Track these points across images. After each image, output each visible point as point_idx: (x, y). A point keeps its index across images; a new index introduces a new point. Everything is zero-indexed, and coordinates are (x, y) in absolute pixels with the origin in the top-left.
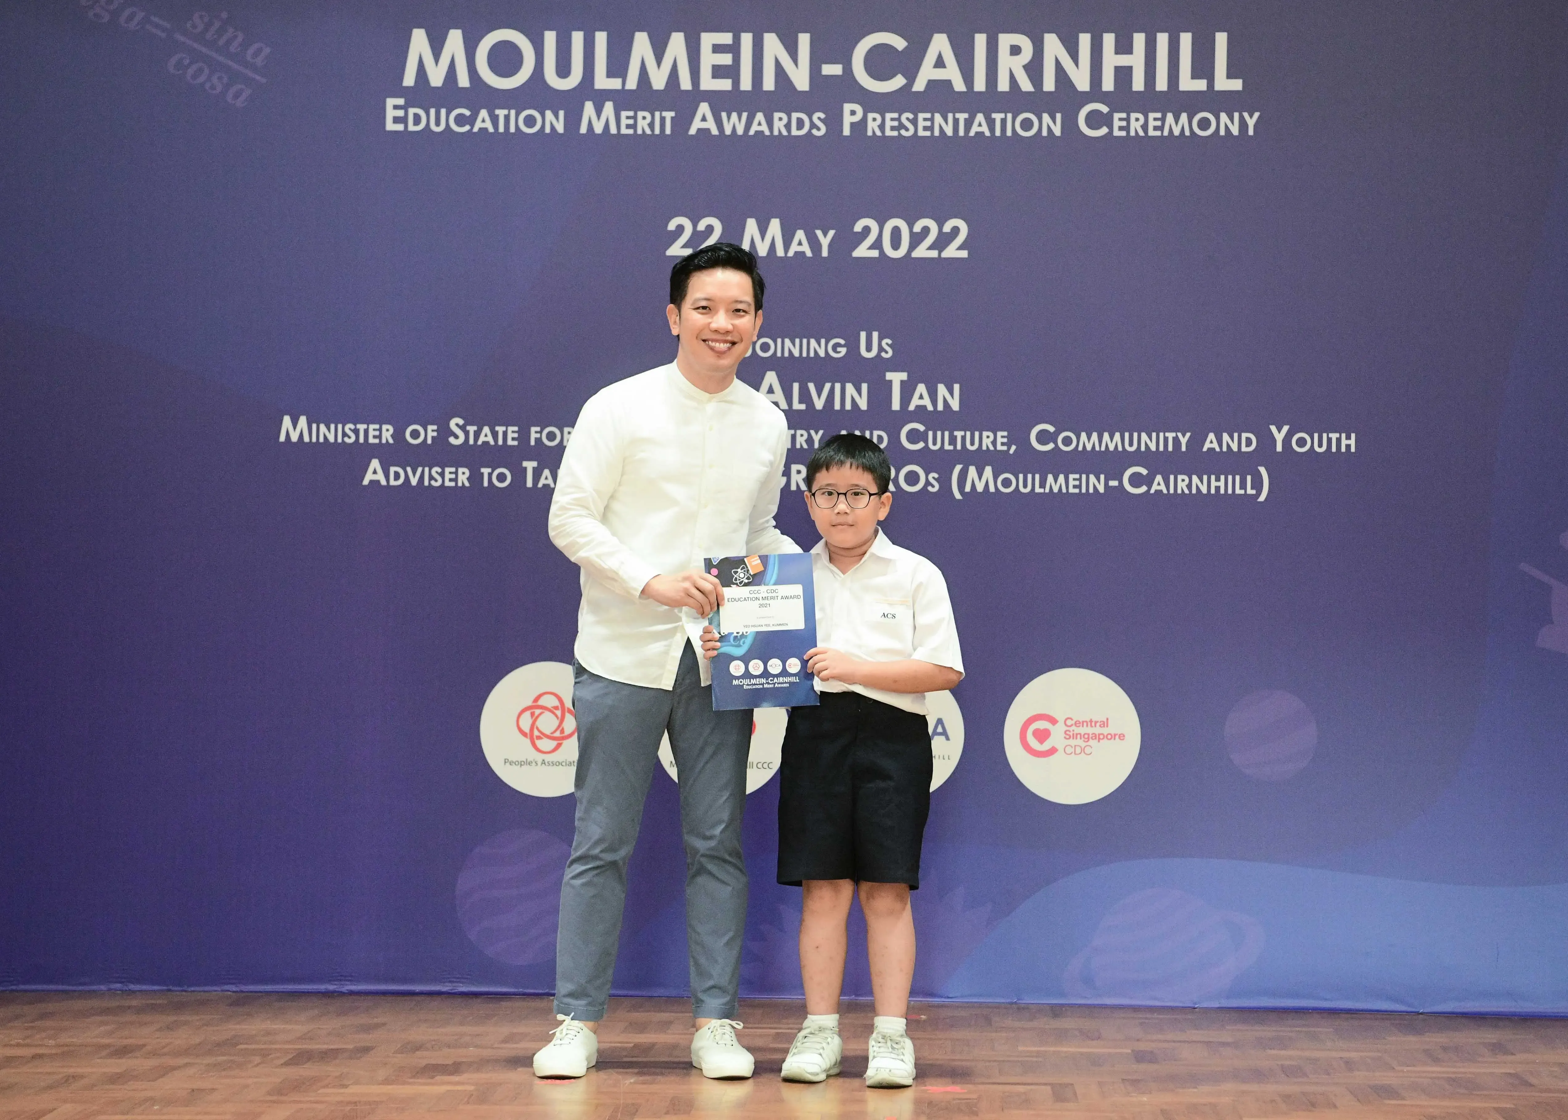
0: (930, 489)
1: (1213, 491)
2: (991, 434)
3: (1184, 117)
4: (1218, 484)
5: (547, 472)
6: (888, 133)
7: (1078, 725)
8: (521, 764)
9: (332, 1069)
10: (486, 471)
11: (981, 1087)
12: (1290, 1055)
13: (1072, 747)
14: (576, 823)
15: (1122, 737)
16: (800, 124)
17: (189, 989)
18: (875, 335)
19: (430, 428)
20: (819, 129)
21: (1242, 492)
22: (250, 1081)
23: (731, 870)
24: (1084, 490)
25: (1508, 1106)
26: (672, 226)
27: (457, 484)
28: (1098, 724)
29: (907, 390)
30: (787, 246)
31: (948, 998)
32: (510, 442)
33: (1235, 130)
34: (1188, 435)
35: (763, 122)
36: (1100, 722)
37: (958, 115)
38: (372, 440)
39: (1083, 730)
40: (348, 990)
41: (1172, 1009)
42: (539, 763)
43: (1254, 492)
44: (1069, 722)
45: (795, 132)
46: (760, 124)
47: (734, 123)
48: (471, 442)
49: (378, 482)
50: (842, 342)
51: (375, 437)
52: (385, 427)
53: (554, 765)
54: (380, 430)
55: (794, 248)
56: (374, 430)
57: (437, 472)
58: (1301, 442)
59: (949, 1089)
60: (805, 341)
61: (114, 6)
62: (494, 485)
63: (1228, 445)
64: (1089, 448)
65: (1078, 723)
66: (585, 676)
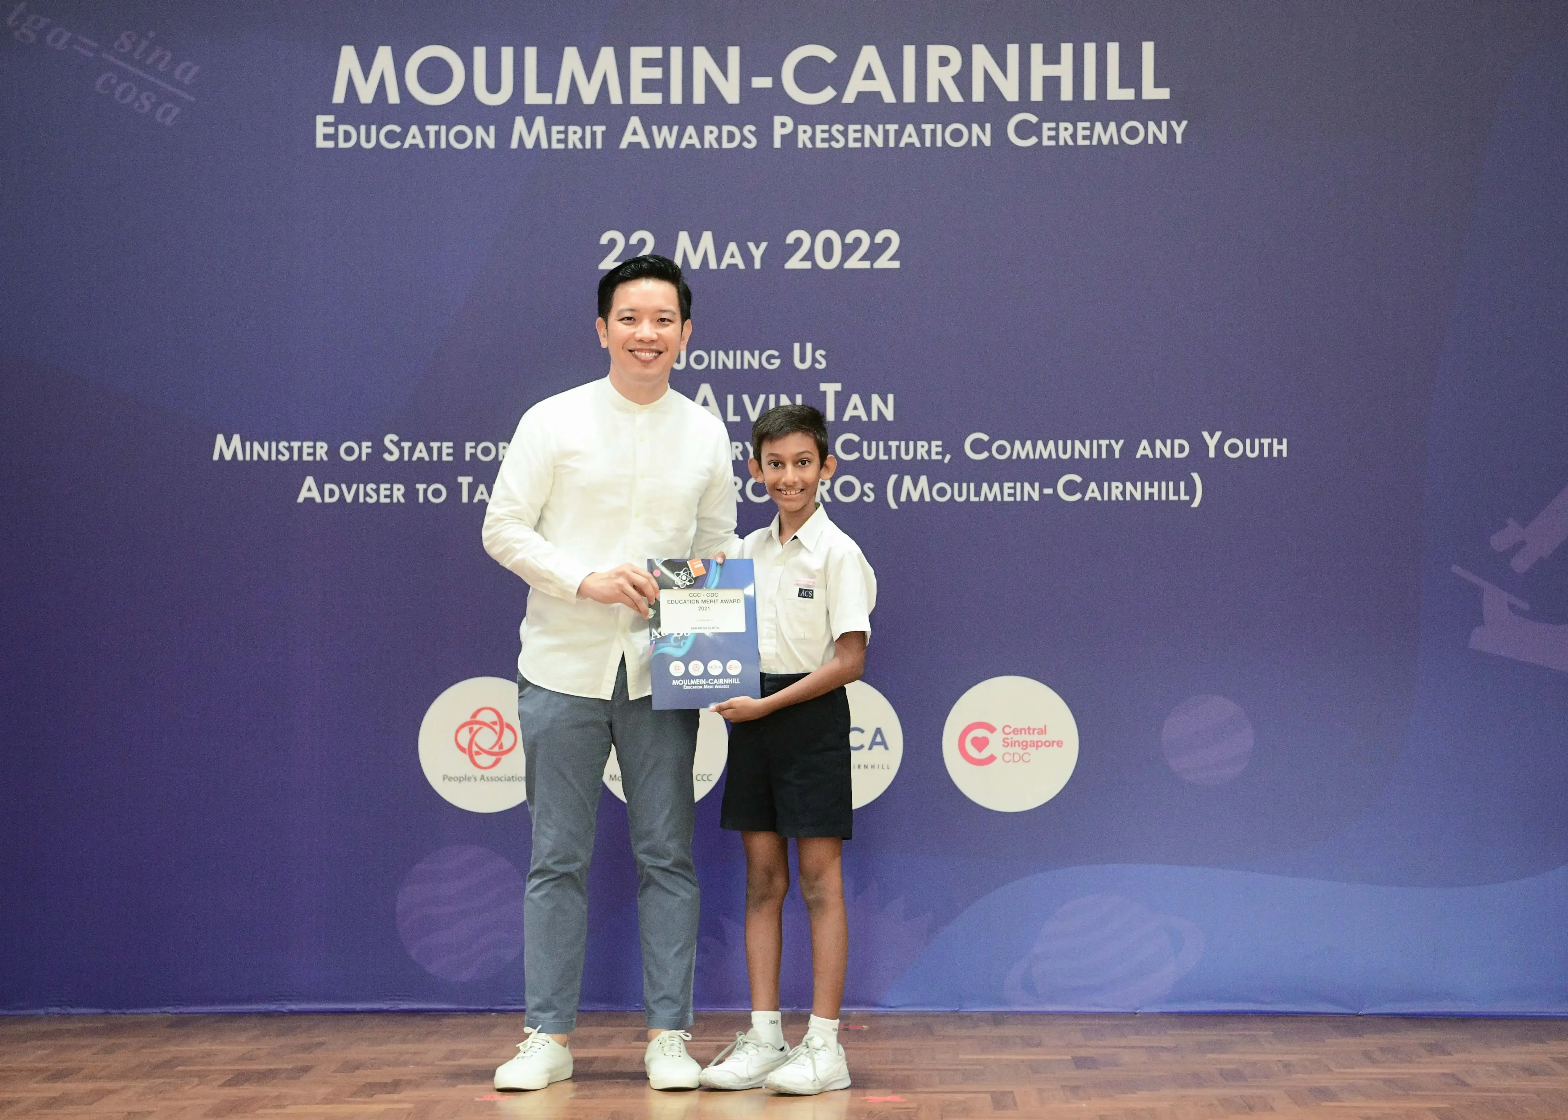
0: (865, 499)
1: (1147, 498)
2: (925, 444)
3: (1112, 126)
4: (1151, 490)
5: (482, 488)
6: (819, 145)
7: (1016, 733)
8: (460, 779)
9: (269, 1090)
10: (421, 487)
11: (922, 1096)
12: (1230, 1059)
13: (1010, 754)
15: (1060, 744)
16: (731, 137)
17: (129, 1011)
18: (809, 346)
19: (365, 444)
20: (749, 142)
21: (1176, 498)
22: (185, 1103)
23: (681, 881)
24: (1019, 499)
25: (1443, 1106)
26: (604, 240)
27: (392, 500)
28: (1036, 732)
29: (842, 401)
30: (719, 259)
31: (891, 1007)
32: (445, 458)
33: (1163, 139)
34: (1121, 442)
35: (694, 135)
36: (1039, 729)
37: (888, 127)
38: (306, 458)
39: (1020, 738)
40: (288, 1010)
41: (1112, 1015)
42: (479, 778)
43: (1187, 498)
44: (1007, 730)
45: (726, 145)
46: (690, 137)
47: (665, 137)
48: (406, 458)
49: (313, 499)
50: (776, 353)
51: (309, 454)
52: (319, 444)
53: (492, 779)
54: (314, 447)
55: (727, 261)
56: (308, 447)
57: (372, 489)
58: (1234, 448)
59: (889, 1098)
60: (739, 353)
61: (41, 25)
62: (429, 501)
63: (1161, 452)
64: (1023, 456)
65: (1016, 730)
66: (528, 689)
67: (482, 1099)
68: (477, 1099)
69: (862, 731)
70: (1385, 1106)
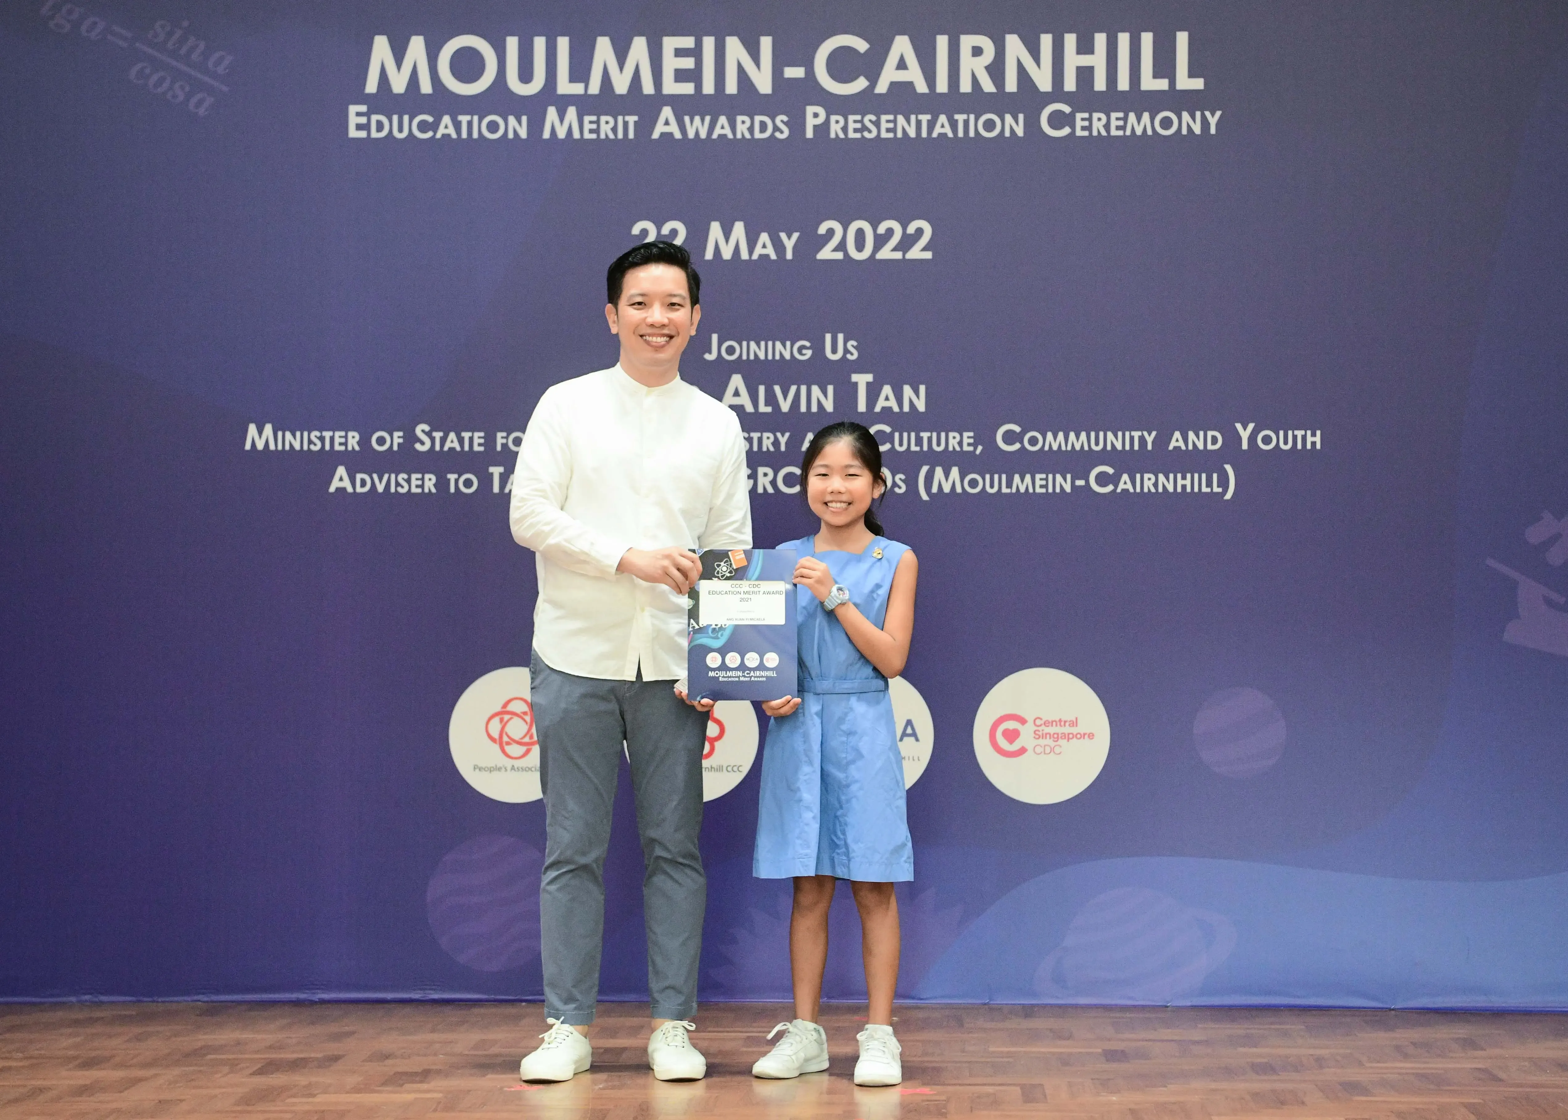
0: (897, 490)
1: (1179, 490)
2: (957, 435)
3: (1146, 116)
4: (1184, 482)
6: (852, 135)
7: (1047, 725)
8: (491, 770)
9: (300, 1079)
10: (452, 477)
11: (950, 1088)
12: (1261, 1053)
13: (1041, 747)
15: (1091, 736)
16: (763, 127)
17: (160, 1000)
18: (841, 337)
19: (396, 434)
20: (782, 132)
21: (1209, 490)
22: (216, 1091)
24: (1050, 490)
25: (1477, 1101)
26: (636, 230)
27: (423, 489)
28: (1067, 724)
29: (873, 392)
30: (751, 250)
31: (921, 999)
32: (477, 448)
33: (1197, 129)
34: (1154, 433)
35: (726, 125)
36: (1070, 721)
37: (920, 117)
38: (337, 448)
39: (1052, 730)
40: (319, 999)
41: (1143, 1008)
42: (509, 768)
43: (1220, 490)
44: (1038, 722)
45: (758, 135)
46: (723, 127)
47: (697, 127)
48: (437, 448)
49: (344, 489)
50: (808, 344)
51: (341, 444)
52: (350, 434)
53: (523, 771)
54: (346, 437)
55: (758, 251)
56: (340, 437)
57: (403, 479)
58: (1267, 440)
59: (921, 1090)
60: (770, 343)
61: (76, 15)
62: (460, 491)
63: (1194, 444)
64: (1055, 447)
65: (1047, 722)
67: (512, 1090)
68: (506, 1089)
70: (1418, 1100)
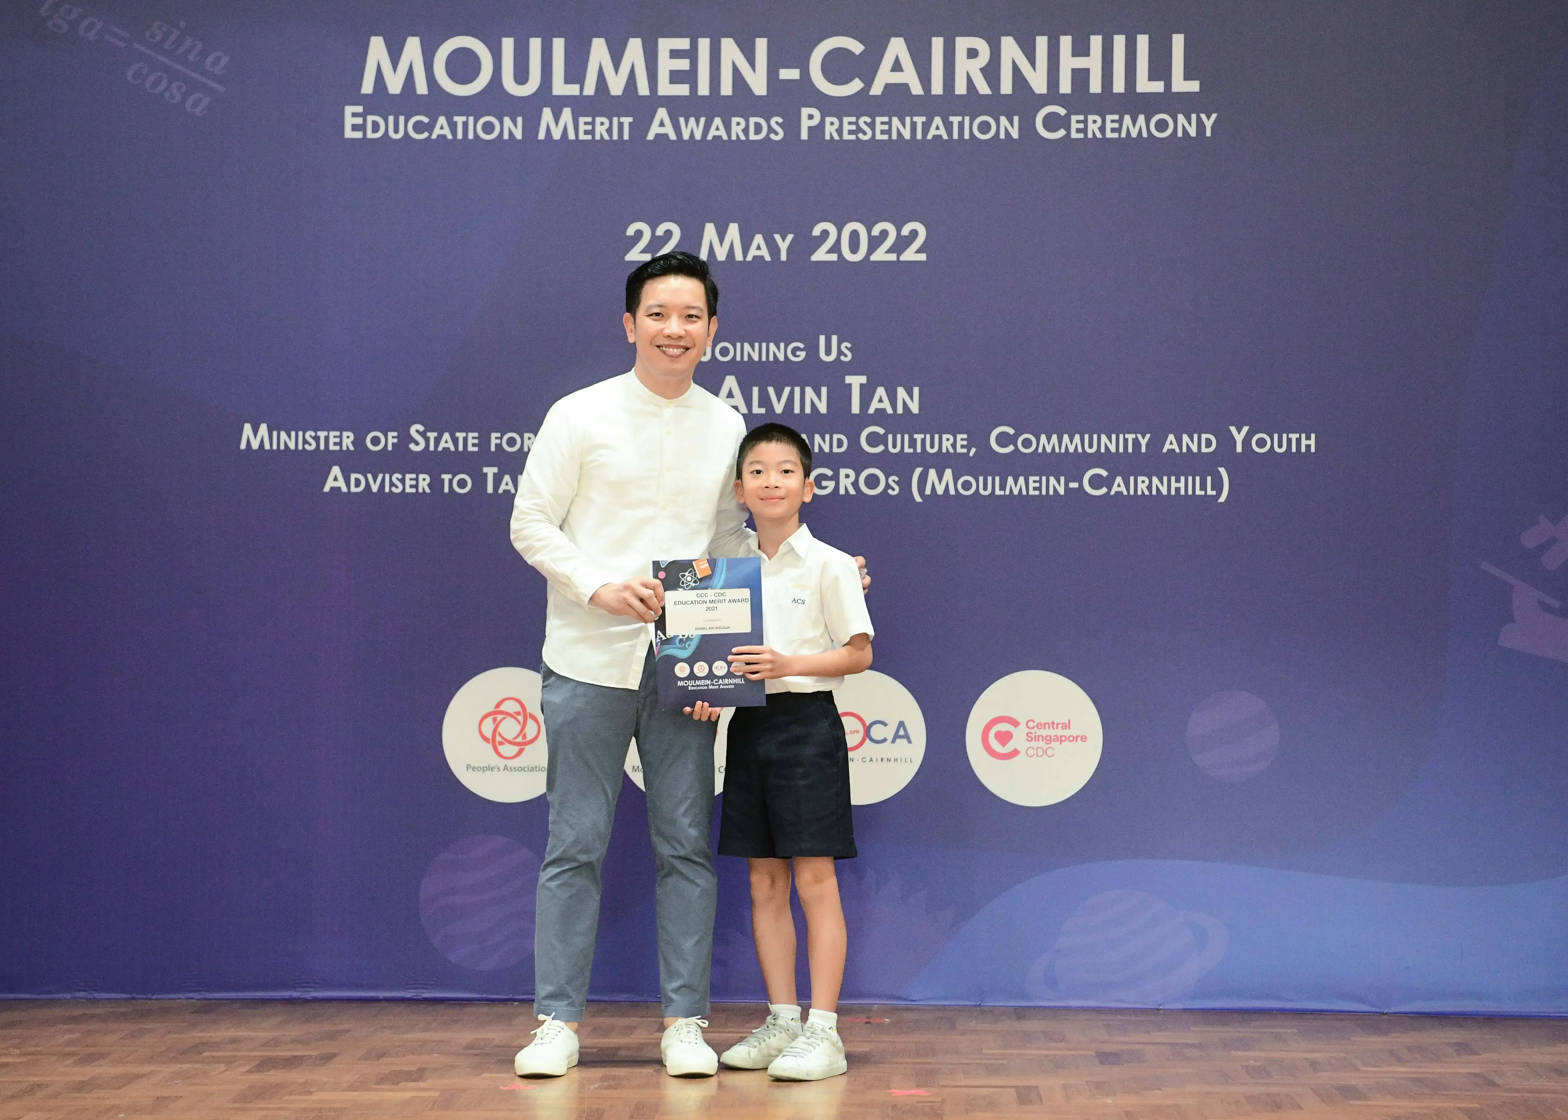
0: (890, 492)
1: (1173, 492)
2: (951, 437)
3: (1141, 119)
4: (1178, 485)
5: (507, 478)
6: (846, 137)
7: (1040, 727)
8: (484, 769)
9: (296, 1076)
10: (446, 477)
11: (944, 1090)
12: (1254, 1056)
13: (1034, 749)
14: (550, 826)
15: (1084, 738)
16: (758, 129)
17: (155, 997)
18: (834, 339)
19: (391, 434)
20: (776, 134)
21: (1203, 493)
22: (213, 1088)
23: (699, 868)
24: (1044, 492)
25: (1474, 1106)
26: (631, 231)
27: (417, 489)
28: (1060, 726)
29: (867, 394)
30: (745, 251)
31: (912, 1001)
32: (471, 449)
33: (1193, 132)
34: (1148, 436)
35: (721, 127)
36: (1062, 724)
37: (915, 119)
38: (332, 447)
39: (1044, 732)
40: (311, 997)
41: (1135, 1011)
42: (502, 768)
43: (1214, 493)
44: (1031, 724)
45: (753, 137)
46: (717, 129)
47: (692, 128)
48: (432, 448)
49: (339, 489)
50: (801, 346)
51: (335, 444)
52: (345, 434)
53: (516, 770)
54: (341, 437)
55: (753, 252)
56: (335, 437)
57: (397, 479)
58: (1261, 443)
59: (913, 1092)
60: (764, 345)
61: (73, 16)
62: (454, 491)
63: (1188, 447)
64: (1049, 450)
65: (1040, 724)
66: (553, 679)
67: (507, 1088)
68: (501, 1088)
69: (885, 724)
70: (1413, 1105)
